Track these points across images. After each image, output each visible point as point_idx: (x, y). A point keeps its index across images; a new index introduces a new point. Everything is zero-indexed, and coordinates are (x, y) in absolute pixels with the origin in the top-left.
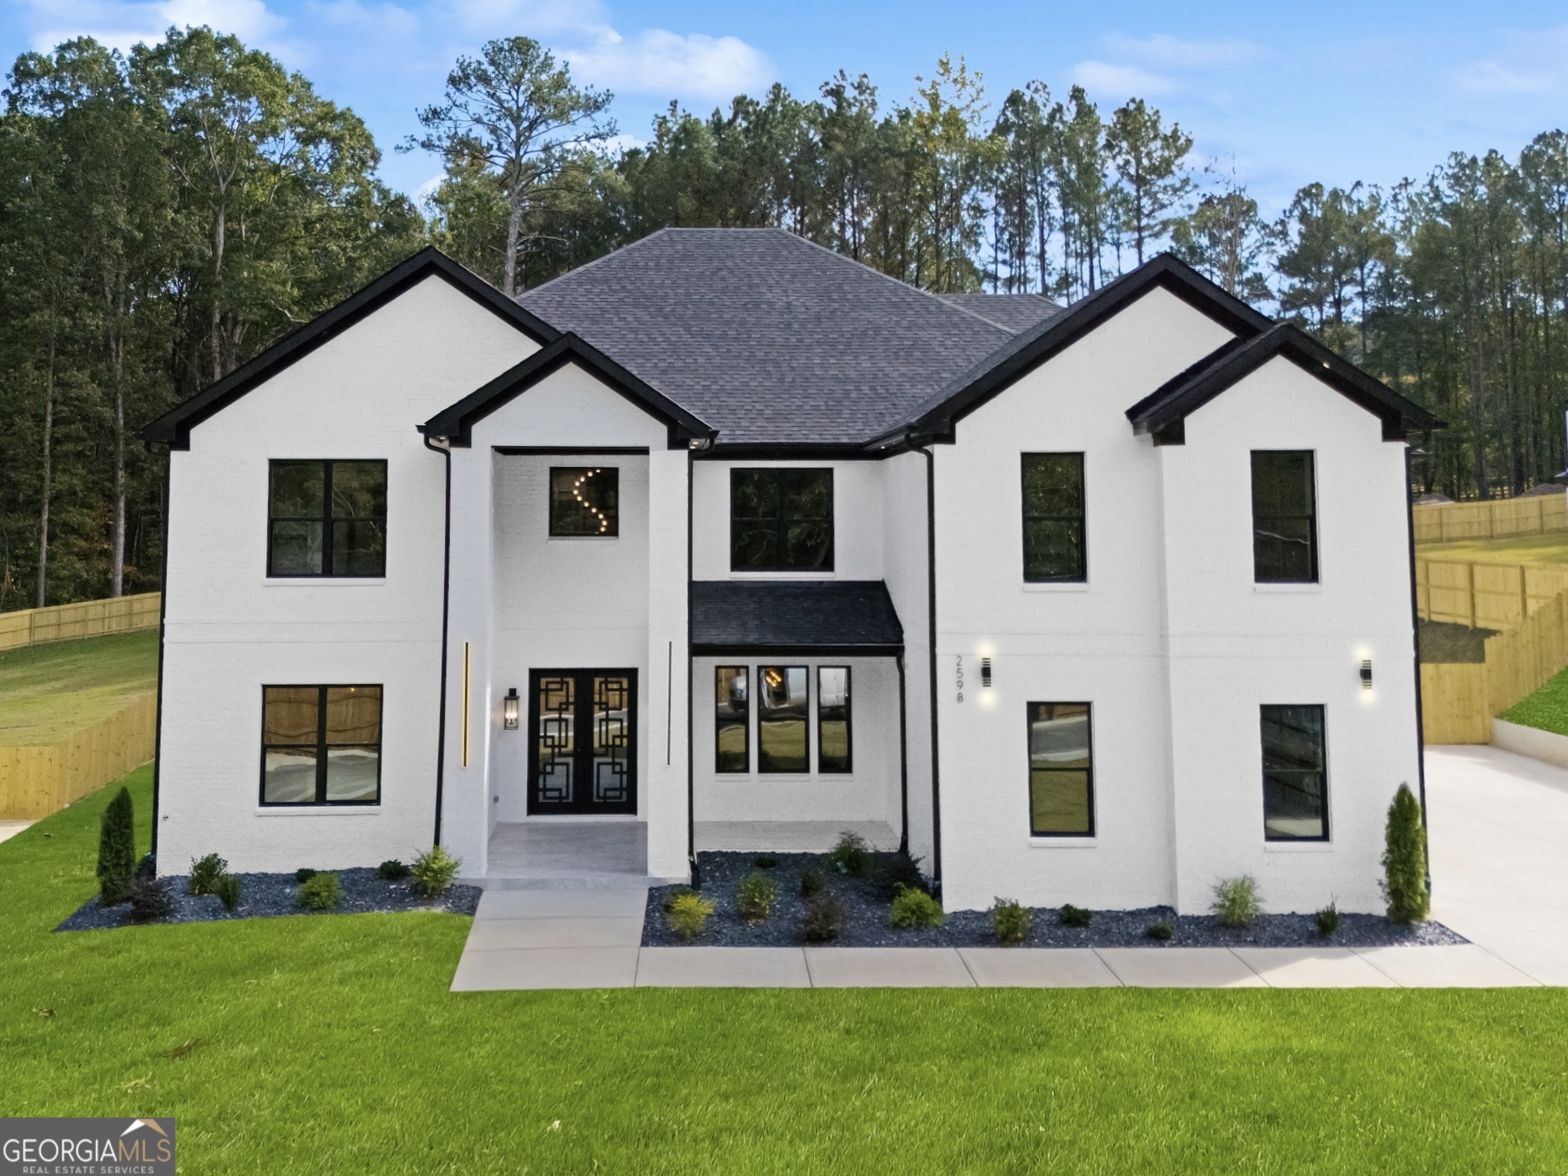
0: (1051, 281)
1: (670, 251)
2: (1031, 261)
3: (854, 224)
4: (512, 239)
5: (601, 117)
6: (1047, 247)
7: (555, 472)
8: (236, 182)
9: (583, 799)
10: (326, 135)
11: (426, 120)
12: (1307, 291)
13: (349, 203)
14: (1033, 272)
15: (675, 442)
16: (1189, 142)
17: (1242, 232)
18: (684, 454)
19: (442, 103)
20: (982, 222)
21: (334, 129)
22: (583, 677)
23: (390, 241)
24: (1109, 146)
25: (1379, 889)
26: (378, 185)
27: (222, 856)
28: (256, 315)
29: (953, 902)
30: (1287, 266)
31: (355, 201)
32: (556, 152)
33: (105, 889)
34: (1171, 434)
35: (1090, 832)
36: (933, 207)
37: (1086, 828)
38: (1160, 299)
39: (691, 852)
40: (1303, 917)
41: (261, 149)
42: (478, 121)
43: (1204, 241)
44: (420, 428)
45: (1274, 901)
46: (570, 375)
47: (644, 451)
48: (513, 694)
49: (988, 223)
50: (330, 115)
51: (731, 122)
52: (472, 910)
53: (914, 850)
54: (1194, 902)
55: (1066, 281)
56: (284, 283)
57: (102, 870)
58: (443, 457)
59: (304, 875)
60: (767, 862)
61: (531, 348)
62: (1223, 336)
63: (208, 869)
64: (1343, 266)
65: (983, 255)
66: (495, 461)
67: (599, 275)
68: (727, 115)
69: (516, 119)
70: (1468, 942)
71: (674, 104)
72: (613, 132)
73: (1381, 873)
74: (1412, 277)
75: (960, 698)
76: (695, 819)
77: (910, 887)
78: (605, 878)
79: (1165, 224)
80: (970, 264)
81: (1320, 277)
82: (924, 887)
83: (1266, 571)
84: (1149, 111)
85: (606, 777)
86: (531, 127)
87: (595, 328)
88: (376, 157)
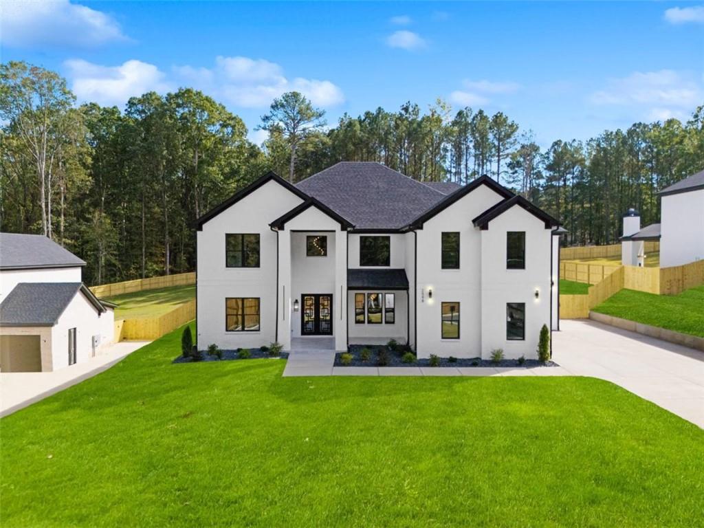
0: (469, 173)
1: (342, 170)
2: (463, 166)
3: (405, 155)
4: (292, 160)
5: (321, 119)
6: (468, 162)
7: (308, 238)
8: (201, 140)
9: (317, 331)
10: (229, 124)
11: (264, 120)
12: (555, 176)
13: (238, 147)
14: (463, 171)
15: (343, 229)
16: (517, 128)
17: (534, 157)
18: (346, 232)
19: (269, 114)
20: (447, 154)
21: (232, 122)
22: (317, 296)
23: (252, 161)
24: (490, 128)
25: (537, 353)
26: (247, 141)
27: (217, 345)
28: (209, 185)
29: (419, 357)
30: (549, 168)
31: (240, 147)
32: (307, 131)
33: (184, 353)
34: (485, 227)
35: (458, 338)
36: (431, 149)
37: (457, 336)
38: (483, 187)
39: (348, 344)
40: (516, 361)
41: (209, 129)
42: (281, 120)
43: (522, 160)
44: (270, 225)
45: (508, 356)
46: (312, 210)
47: (334, 231)
48: (297, 301)
49: (449, 154)
50: (231, 118)
51: (364, 120)
52: (287, 358)
53: (410, 344)
54: (486, 356)
55: (474, 173)
56: (218, 174)
57: (183, 348)
58: (276, 233)
59: (239, 350)
60: (369, 347)
61: (302, 201)
62: (501, 198)
63: (213, 348)
64: (567, 168)
65: (447, 164)
66: (291, 235)
67: (321, 177)
68: (363, 118)
69: (293, 120)
70: (558, 366)
71: (346, 114)
72: (325, 124)
73: (538, 348)
74: (590, 172)
75: (423, 301)
76: (349, 336)
77: (408, 352)
78: (323, 351)
79: (508, 155)
80: (443, 167)
81: (559, 171)
82: (412, 352)
83: (510, 266)
84: (504, 117)
85: (324, 325)
86: (298, 123)
87: (319, 194)
88: (246, 131)
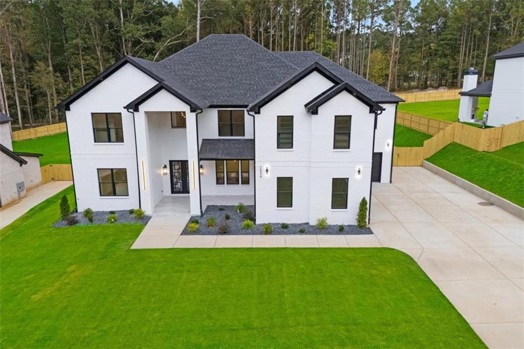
9: (184, 190)
15: (192, 111)
18: (195, 114)
22: (182, 162)
29: (258, 222)
33: (62, 217)
34: (315, 112)
35: (291, 206)
39: (201, 209)
44: (125, 107)
47: (185, 112)
48: (165, 166)
52: (148, 221)
54: (313, 222)
58: (132, 114)
59: (112, 212)
60: (221, 209)
61: (155, 83)
62: (331, 85)
63: (88, 211)
66: (146, 116)
70: (372, 233)
75: (261, 177)
77: (247, 219)
83: (337, 146)
